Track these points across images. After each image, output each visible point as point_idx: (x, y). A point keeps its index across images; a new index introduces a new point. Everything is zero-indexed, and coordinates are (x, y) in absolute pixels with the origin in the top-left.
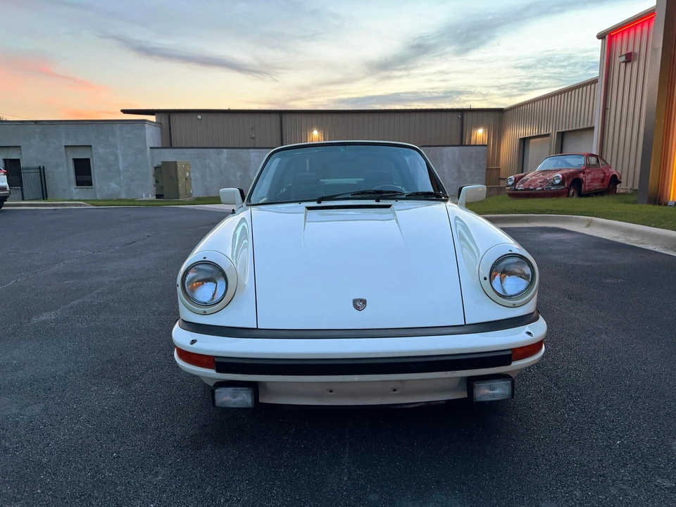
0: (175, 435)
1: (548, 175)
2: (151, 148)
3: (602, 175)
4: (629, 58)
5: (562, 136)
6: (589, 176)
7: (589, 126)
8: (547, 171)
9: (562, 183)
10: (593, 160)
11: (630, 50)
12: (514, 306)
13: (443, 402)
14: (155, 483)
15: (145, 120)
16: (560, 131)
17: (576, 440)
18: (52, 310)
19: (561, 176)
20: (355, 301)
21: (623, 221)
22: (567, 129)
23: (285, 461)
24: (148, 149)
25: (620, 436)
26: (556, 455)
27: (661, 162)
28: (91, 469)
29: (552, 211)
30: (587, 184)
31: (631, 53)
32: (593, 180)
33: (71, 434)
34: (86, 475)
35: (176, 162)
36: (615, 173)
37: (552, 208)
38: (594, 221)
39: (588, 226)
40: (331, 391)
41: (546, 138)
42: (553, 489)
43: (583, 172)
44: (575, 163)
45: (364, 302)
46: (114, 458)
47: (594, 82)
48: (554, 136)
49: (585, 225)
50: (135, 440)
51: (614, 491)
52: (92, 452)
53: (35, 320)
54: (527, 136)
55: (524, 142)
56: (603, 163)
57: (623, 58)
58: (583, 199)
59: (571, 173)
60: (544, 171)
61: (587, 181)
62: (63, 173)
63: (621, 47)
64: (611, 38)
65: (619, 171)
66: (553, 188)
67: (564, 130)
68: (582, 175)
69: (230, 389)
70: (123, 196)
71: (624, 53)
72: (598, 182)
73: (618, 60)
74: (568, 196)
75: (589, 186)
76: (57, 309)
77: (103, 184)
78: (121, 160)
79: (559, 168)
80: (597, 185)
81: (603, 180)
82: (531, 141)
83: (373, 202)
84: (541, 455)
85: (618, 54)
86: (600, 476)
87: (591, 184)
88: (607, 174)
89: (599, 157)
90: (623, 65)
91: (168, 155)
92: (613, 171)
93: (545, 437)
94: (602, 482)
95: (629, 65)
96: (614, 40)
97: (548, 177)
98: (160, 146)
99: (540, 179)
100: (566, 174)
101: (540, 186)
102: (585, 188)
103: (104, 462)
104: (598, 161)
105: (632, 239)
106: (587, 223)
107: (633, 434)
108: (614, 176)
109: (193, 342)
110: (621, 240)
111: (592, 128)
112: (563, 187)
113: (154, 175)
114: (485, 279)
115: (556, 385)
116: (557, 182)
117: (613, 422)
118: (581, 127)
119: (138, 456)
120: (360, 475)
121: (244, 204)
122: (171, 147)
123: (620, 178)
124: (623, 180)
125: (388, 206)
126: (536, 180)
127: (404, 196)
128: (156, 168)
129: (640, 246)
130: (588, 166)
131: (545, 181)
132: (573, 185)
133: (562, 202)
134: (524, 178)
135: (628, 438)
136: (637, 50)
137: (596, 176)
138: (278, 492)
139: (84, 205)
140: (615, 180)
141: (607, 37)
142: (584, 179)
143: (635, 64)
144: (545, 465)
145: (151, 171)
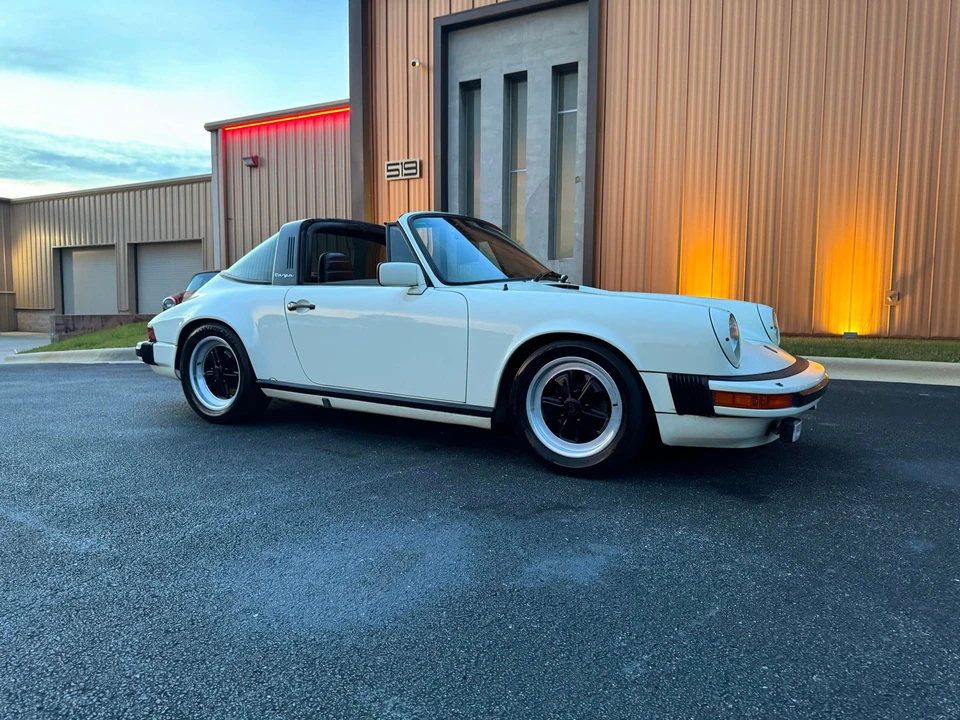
4: (255, 163)
5: (135, 249)
7: (196, 237)
11: (255, 153)
16: (133, 241)
22: (145, 241)
31: (257, 157)
41: (112, 251)
48: (123, 252)
54: (67, 245)
55: (61, 254)
57: (250, 162)
63: (241, 148)
64: (225, 134)
67: (139, 241)
71: (246, 155)
73: (240, 162)
82: (74, 253)
85: (238, 155)
90: (247, 169)
95: (255, 172)
96: (230, 137)
109: (780, 385)
136: (264, 155)
141: (220, 131)
143: (264, 171)
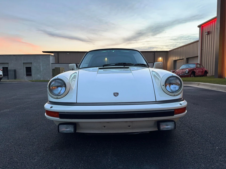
0: (45, 146)
1: (184, 70)
2: (52, 63)
3: (202, 70)
4: (209, 33)
5: (188, 59)
6: (198, 71)
7: (197, 55)
8: (183, 69)
9: (188, 73)
10: (199, 66)
11: (209, 30)
12: (174, 96)
13: (148, 132)
14: (33, 162)
15: (50, 55)
16: (187, 57)
17: (200, 147)
18: (9, 109)
19: (188, 70)
20: (114, 94)
21: (210, 83)
22: (189, 57)
23: (86, 155)
24: (51, 64)
25: (217, 146)
26: (193, 152)
27: (222, 65)
28: (9, 158)
29: (186, 81)
30: (197, 73)
31: (209, 32)
32: (199, 72)
33: (5, 146)
34: (6, 160)
35: (60, 67)
36: (206, 70)
37: (186, 80)
38: (200, 83)
39: (198, 85)
40: (105, 127)
41: (182, 60)
42: (193, 164)
43: (195, 69)
44: (192, 66)
45: (118, 94)
46: (19, 154)
47: (198, 41)
48: (185, 59)
49: (197, 85)
50: (29, 148)
51: (217, 164)
52: (11, 152)
53: (2, 111)
54: (176, 59)
55: (175, 61)
56: (202, 66)
57: (207, 33)
58: (196, 78)
59: (191, 69)
60: (182, 69)
61: (197, 72)
62: (22, 71)
63: (206, 29)
64: (202, 27)
65: (207, 69)
66: (185, 74)
67: (188, 57)
68: (195, 70)
69: (65, 126)
70: (42, 79)
71: (207, 32)
72: (201, 72)
73: (205, 34)
74: (191, 77)
75: (198, 74)
76: (11, 108)
77: (35, 75)
78: (41, 67)
79: (187, 68)
80: (200, 74)
81: (202, 72)
82: (178, 61)
83: (123, 67)
84: (187, 152)
85: (205, 32)
86: (211, 159)
87: (198, 73)
88: (204, 70)
89: (201, 64)
90: (207, 35)
91: (57, 66)
92: (205, 69)
93: (188, 146)
94: (212, 161)
95: (209, 36)
96: (203, 27)
97: (184, 71)
98: (55, 63)
99: (181, 71)
100: (190, 70)
101: (181, 74)
102: (196, 74)
103: (15, 155)
104: (200, 66)
105: (214, 88)
106: (198, 84)
107: (222, 145)
108: (206, 71)
109: (51, 107)
110: (210, 89)
111: (198, 56)
112: (189, 74)
113: (52, 72)
114: (163, 85)
115: (191, 130)
116: (187, 72)
117: (214, 141)
118: (194, 56)
119: (29, 153)
120: (116, 159)
121: (77, 69)
122: (58, 63)
123: (208, 72)
124: (209, 72)
125: (128, 68)
126: (180, 72)
127: (134, 65)
128: (53, 70)
129: (217, 90)
130: (197, 67)
131: (183, 72)
132: (192, 73)
133: (189, 78)
134: (176, 71)
135: (221, 146)
136: (211, 30)
137: (200, 71)
138: (82, 165)
139: (28, 81)
140: (206, 72)
141: (201, 27)
142: (196, 71)
143: (211, 35)
144: (189, 155)
145: (51, 71)
